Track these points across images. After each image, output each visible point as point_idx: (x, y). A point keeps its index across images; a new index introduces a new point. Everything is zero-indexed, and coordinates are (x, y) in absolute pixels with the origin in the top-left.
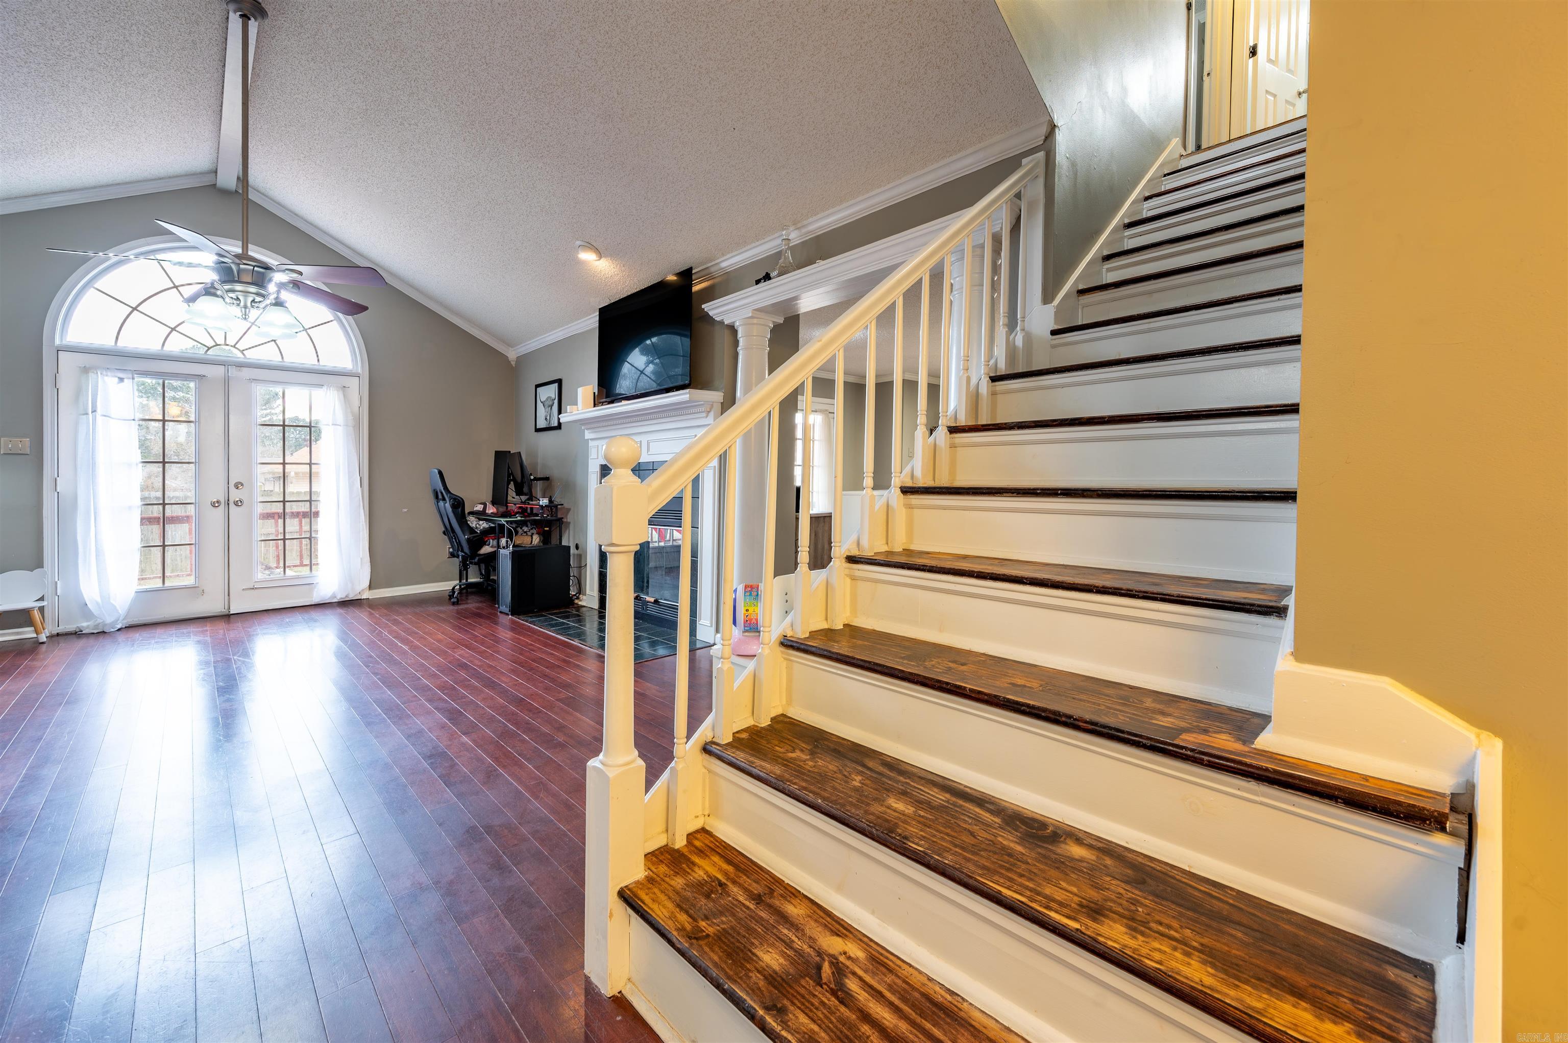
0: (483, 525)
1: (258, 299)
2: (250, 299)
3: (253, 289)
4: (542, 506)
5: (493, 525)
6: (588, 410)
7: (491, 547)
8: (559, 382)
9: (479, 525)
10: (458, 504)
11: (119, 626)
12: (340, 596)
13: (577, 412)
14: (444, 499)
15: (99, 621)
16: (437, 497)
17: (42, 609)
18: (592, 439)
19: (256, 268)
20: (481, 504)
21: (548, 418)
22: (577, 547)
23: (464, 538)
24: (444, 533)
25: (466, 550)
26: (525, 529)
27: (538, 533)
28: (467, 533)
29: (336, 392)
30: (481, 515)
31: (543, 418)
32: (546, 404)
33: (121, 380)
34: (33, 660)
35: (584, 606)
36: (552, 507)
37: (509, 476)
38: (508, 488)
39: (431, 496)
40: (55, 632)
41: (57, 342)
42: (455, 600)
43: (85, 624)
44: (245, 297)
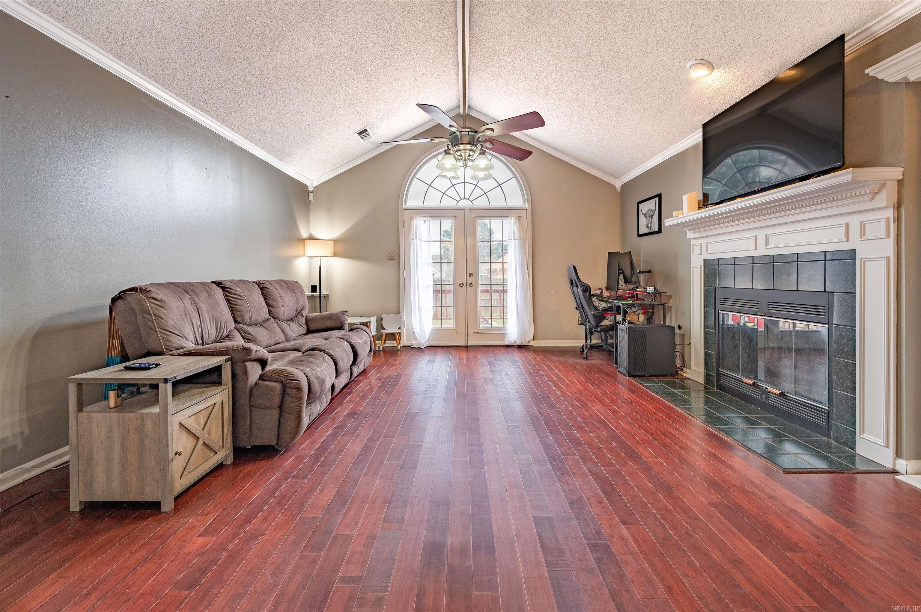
0: (603, 305)
1: (472, 153)
2: (467, 154)
3: (469, 147)
4: (649, 293)
5: (610, 305)
6: (694, 213)
7: (609, 321)
8: (659, 196)
9: (600, 304)
10: (586, 289)
11: (425, 346)
12: (518, 343)
13: (683, 216)
14: (577, 286)
15: (419, 342)
16: (572, 284)
17: (399, 333)
18: (693, 239)
19: (470, 133)
20: (599, 289)
21: (649, 225)
22: (680, 328)
23: (590, 313)
24: (577, 308)
25: (592, 321)
26: (634, 309)
27: (643, 313)
28: (593, 309)
29: (515, 220)
30: (600, 297)
31: (645, 226)
32: (647, 215)
33: (425, 221)
34: (395, 357)
35: (689, 379)
36: (657, 294)
37: (619, 270)
38: (618, 279)
39: (569, 284)
40: (404, 345)
41: (404, 206)
42: (585, 356)
43: (414, 343)
44: (465, 153)
